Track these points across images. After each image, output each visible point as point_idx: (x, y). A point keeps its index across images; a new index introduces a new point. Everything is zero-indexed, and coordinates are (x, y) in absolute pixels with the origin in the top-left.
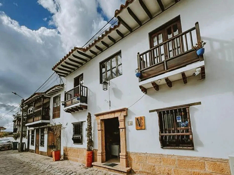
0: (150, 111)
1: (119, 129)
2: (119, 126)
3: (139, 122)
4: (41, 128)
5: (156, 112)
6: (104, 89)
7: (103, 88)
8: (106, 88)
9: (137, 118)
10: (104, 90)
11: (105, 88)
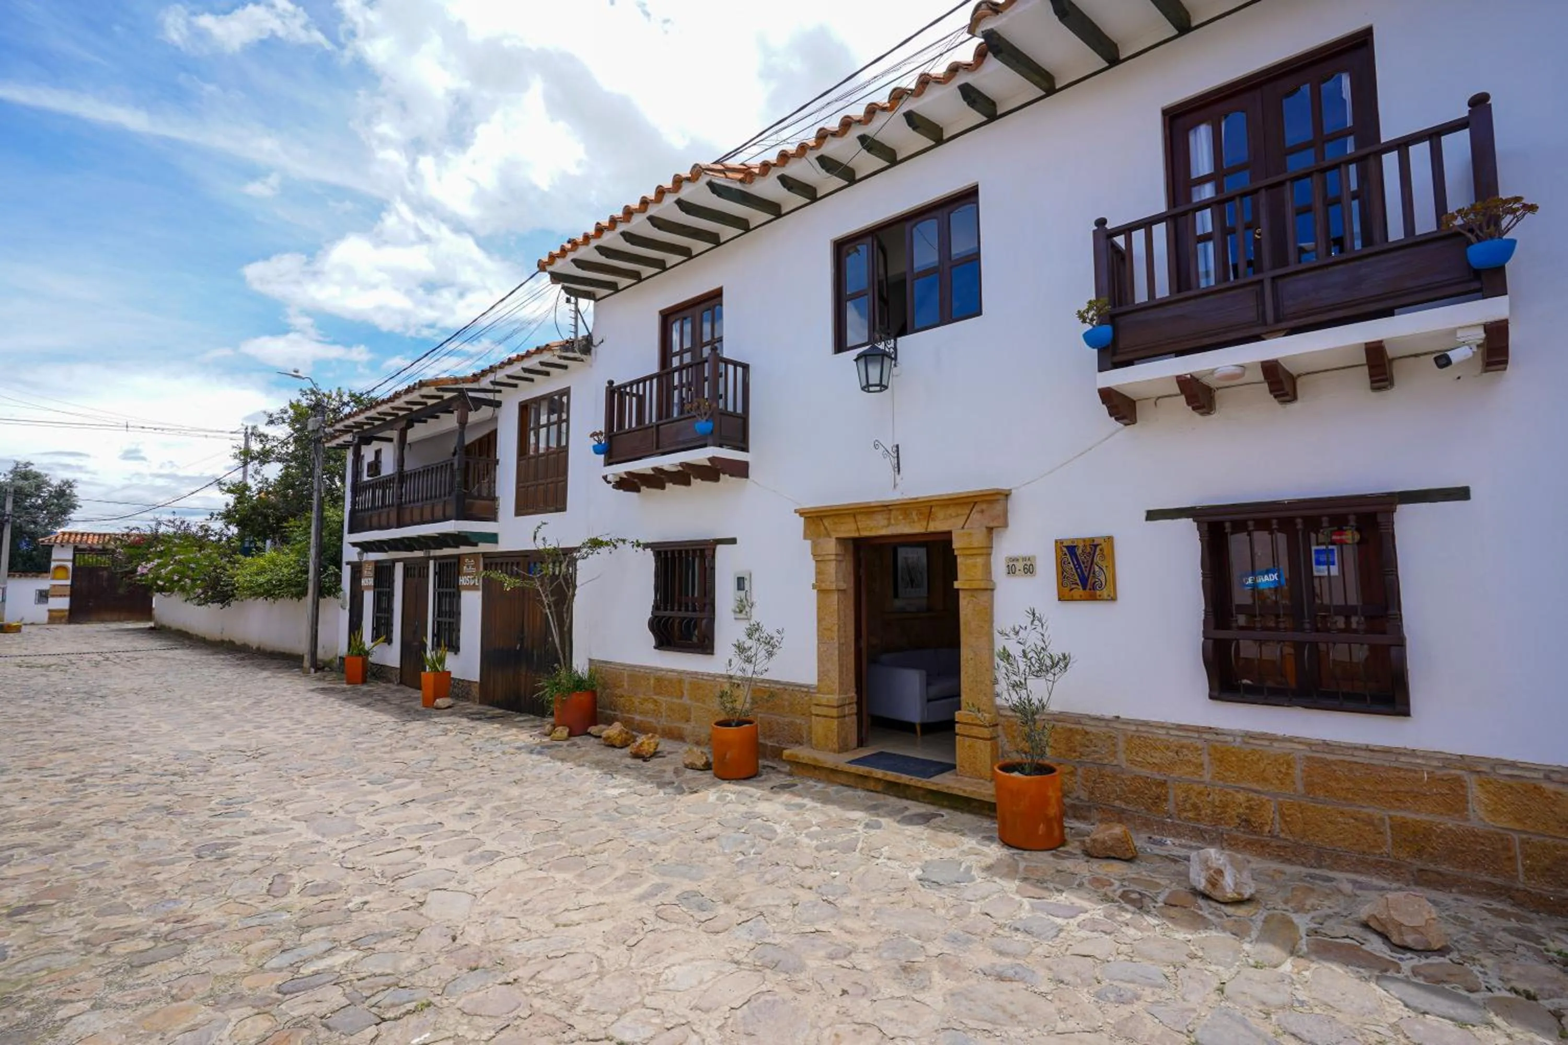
0: (1152, 515)
1: (958, 590)
2: (956, 579)
3: (1078, 566)
4: (435, 558)
5: (1188, 526)
6: (868, 385)
7: (864, 384)
8: (878, 382)
9: (1069, 544)
10: (869, 392)
11: (871, 382)
